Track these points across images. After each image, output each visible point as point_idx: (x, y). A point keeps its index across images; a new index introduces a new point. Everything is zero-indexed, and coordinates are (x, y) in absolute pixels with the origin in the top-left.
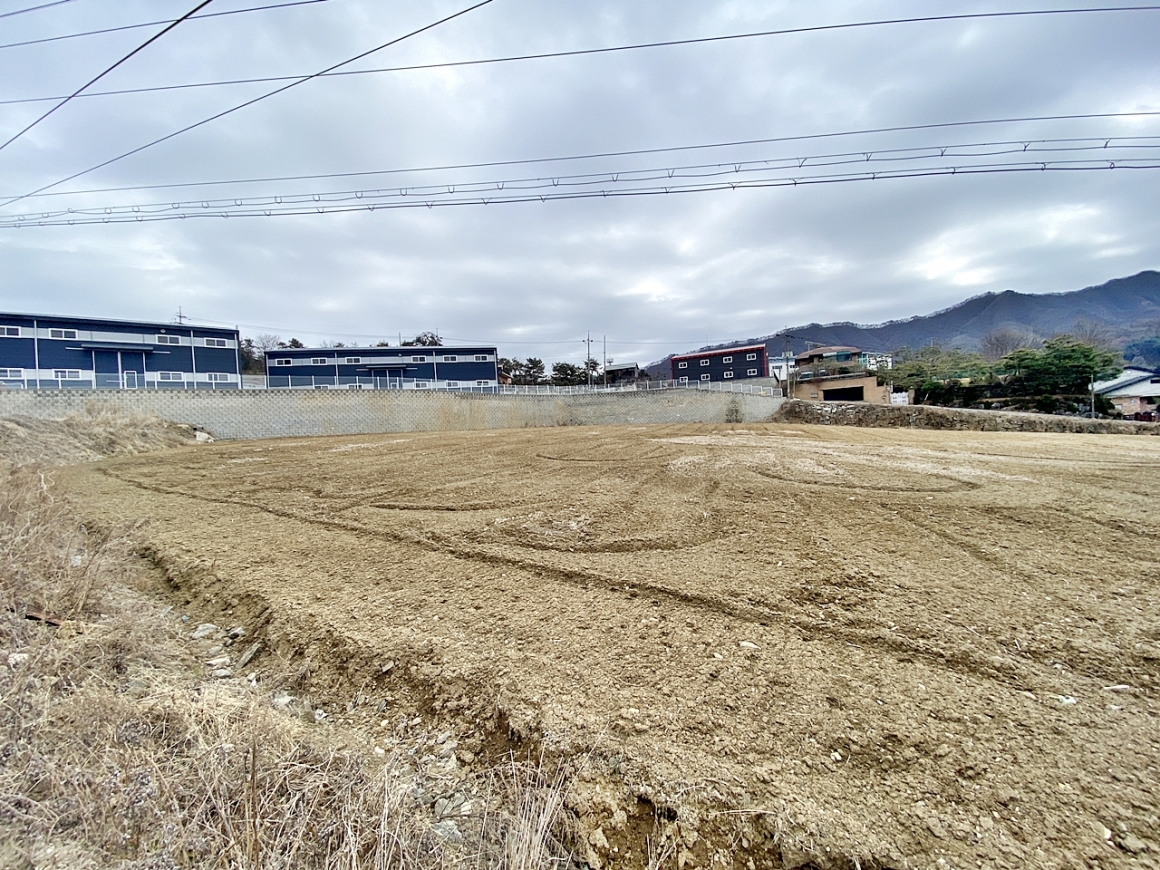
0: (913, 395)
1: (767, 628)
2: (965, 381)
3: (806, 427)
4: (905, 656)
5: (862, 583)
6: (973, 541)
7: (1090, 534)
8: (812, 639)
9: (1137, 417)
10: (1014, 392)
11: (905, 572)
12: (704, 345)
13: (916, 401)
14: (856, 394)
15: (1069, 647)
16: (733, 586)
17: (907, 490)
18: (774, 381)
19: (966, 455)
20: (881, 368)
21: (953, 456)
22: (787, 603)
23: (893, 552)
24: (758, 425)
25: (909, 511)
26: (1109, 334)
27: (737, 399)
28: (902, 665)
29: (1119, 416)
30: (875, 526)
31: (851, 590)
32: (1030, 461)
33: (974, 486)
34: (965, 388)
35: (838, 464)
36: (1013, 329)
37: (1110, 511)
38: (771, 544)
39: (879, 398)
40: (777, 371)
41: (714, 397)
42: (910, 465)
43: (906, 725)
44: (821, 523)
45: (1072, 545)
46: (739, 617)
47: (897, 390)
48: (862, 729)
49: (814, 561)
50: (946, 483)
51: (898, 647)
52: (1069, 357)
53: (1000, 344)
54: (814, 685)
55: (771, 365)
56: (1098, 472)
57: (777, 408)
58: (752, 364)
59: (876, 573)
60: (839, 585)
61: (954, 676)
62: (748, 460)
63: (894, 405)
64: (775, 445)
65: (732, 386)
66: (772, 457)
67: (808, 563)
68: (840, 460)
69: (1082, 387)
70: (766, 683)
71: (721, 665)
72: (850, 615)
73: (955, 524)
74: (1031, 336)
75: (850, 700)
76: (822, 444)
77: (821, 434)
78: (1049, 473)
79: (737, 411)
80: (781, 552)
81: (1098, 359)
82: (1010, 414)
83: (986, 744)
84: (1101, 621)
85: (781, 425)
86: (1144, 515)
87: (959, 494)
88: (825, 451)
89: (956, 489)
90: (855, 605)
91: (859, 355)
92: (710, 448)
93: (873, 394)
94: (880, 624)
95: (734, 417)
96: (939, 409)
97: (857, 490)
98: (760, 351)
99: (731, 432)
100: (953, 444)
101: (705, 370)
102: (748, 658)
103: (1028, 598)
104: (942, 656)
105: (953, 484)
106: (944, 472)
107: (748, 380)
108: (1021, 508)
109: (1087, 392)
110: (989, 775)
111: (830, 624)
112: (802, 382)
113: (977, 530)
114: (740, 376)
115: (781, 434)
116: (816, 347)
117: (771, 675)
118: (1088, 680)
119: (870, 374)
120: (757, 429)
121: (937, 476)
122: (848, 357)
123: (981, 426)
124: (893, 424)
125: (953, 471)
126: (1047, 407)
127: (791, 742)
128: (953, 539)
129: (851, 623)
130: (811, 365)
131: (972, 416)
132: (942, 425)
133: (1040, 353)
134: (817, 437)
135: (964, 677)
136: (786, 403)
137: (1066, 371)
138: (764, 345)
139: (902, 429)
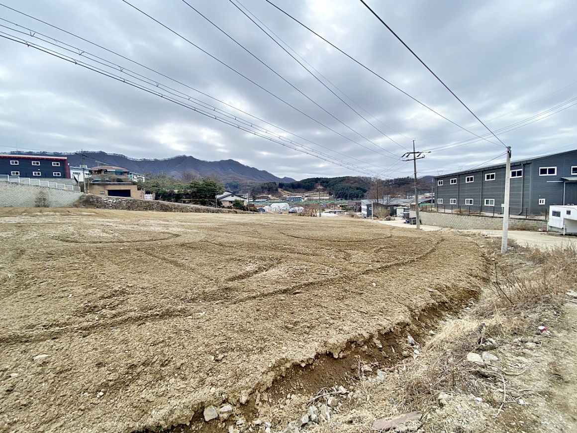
0: (154, 196)
1: (57, 340)
2: (176, 191)
3: (98, 210)
4: (142, 322)
5: (123, 292)
6: (175, 259)
7: (213, 249)
8: (89, 334)
9: (228, 207)
10: (193, 197)
11: (146, 281)
12: (15, 150)
13: (156, 199)
14: (127, 193)
15: (204, 293)
16: (31, 321)
17: (150, 240)
18: (75, 182)
19: (175, 223)
20: (140, 181)
21: (171, 223)
22: (73, 319)
23: (140, 272)
24: (63, 209)
25: (150, 251)
26: (221, 179)
27: (44, 191)
28: (139, 327)
29: (223, 207)
30: (133, 261)
31: (115, 298)
32: (198, 224)
33: (177, 236)
34: (175, 194)
35: (115, 231)
36: (193, 172)
37: (220, 240)
38: (65, 285)
39: (139, 196)
40: (76, 176)
41: (23, 189)
42: (152, 228)
43: (139, 356)
44: (102, 265)
45: (208, 254)
46: (34, 341)
47: (147, 193)
48: (116, 371)
49: (95, 288)
50: (167, 236)
51: (138, 318)
52: (209, 185)
53: (188, 177)
54: (89, 361)
55: (72, 172)
56: (217, 227)
57: (77, 198)
58: (56, 169)
59: (130, 285)
60: (109, 297)
61: (162, 322)
62: (52, 232)
63: (146, 200)
64: (75, 221)
65: (39, 182)
66: (71, 229)
67: (90, 290)
68: (117, 228)
69: (213, 197)
70: (54, 375)
71: (17, 380)
72: (114, 312)
73: (169, 253)
74: (198, 175)
75: (110, 359)
76: (106, 220)
77: (106, 214)
78: (203, 228)
79: (44, 199)
80: (72, 288)
81: (218, 187)
82: (192, 206)
83: (173, 346)
84: (214, 280)
85: (80, 209)
86: (228, 240)
87: (172, 240)
88: (108, 224)
89: (170, 238)
90: (117, 306)
91: (128, 173)
92: (19, 226)
93: (136, 194)
94: (131, 311)
95: (42, 203)
96: (166, 203)
97: (125, 244)
98: (63, 162)
99: (39, 214)
100: (172, 218)
101: (14, 168)
102: (40, 365)
103: (192, 278)
104: (158, 315)
105: (170, 235)
106: (167, 231)
107: (54, 179)
108: (193, 242)
109: (215, 198)
110: (174, 359)
111: (101, 321)
112: (94, 184)
113: (177, 254)
114: (46, 175)
115: (79, 215)
116: (102, 165)
117: (58, 369)
118: (210, 303)
119: (134, 184)
120: (62, 211)
121: (163, 233)
122: (122, 173)
123: (182, 210)
124: (146, 209)
125: (171, 230)
126: (203, 203)
127: (71, 403)
128: (168, 260)
129: (115, 316)
130: (99, 175)
131: (179, 206)
132: (167, 210)
133: (201, 183)
134: (104, 216)
135: (166, 321)
136: (83, 196)
137: (209, 190)
138: (66, 158)
139: (150, 212)
